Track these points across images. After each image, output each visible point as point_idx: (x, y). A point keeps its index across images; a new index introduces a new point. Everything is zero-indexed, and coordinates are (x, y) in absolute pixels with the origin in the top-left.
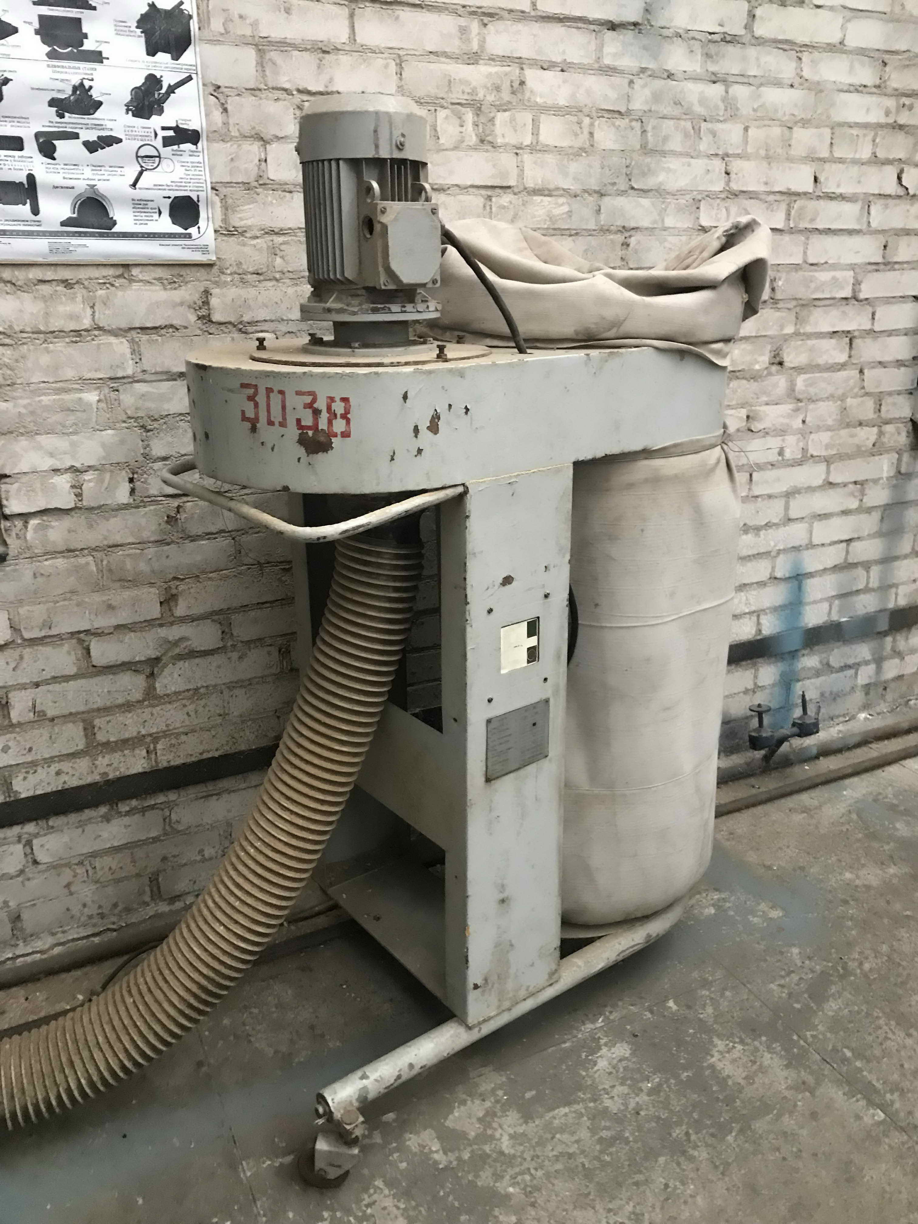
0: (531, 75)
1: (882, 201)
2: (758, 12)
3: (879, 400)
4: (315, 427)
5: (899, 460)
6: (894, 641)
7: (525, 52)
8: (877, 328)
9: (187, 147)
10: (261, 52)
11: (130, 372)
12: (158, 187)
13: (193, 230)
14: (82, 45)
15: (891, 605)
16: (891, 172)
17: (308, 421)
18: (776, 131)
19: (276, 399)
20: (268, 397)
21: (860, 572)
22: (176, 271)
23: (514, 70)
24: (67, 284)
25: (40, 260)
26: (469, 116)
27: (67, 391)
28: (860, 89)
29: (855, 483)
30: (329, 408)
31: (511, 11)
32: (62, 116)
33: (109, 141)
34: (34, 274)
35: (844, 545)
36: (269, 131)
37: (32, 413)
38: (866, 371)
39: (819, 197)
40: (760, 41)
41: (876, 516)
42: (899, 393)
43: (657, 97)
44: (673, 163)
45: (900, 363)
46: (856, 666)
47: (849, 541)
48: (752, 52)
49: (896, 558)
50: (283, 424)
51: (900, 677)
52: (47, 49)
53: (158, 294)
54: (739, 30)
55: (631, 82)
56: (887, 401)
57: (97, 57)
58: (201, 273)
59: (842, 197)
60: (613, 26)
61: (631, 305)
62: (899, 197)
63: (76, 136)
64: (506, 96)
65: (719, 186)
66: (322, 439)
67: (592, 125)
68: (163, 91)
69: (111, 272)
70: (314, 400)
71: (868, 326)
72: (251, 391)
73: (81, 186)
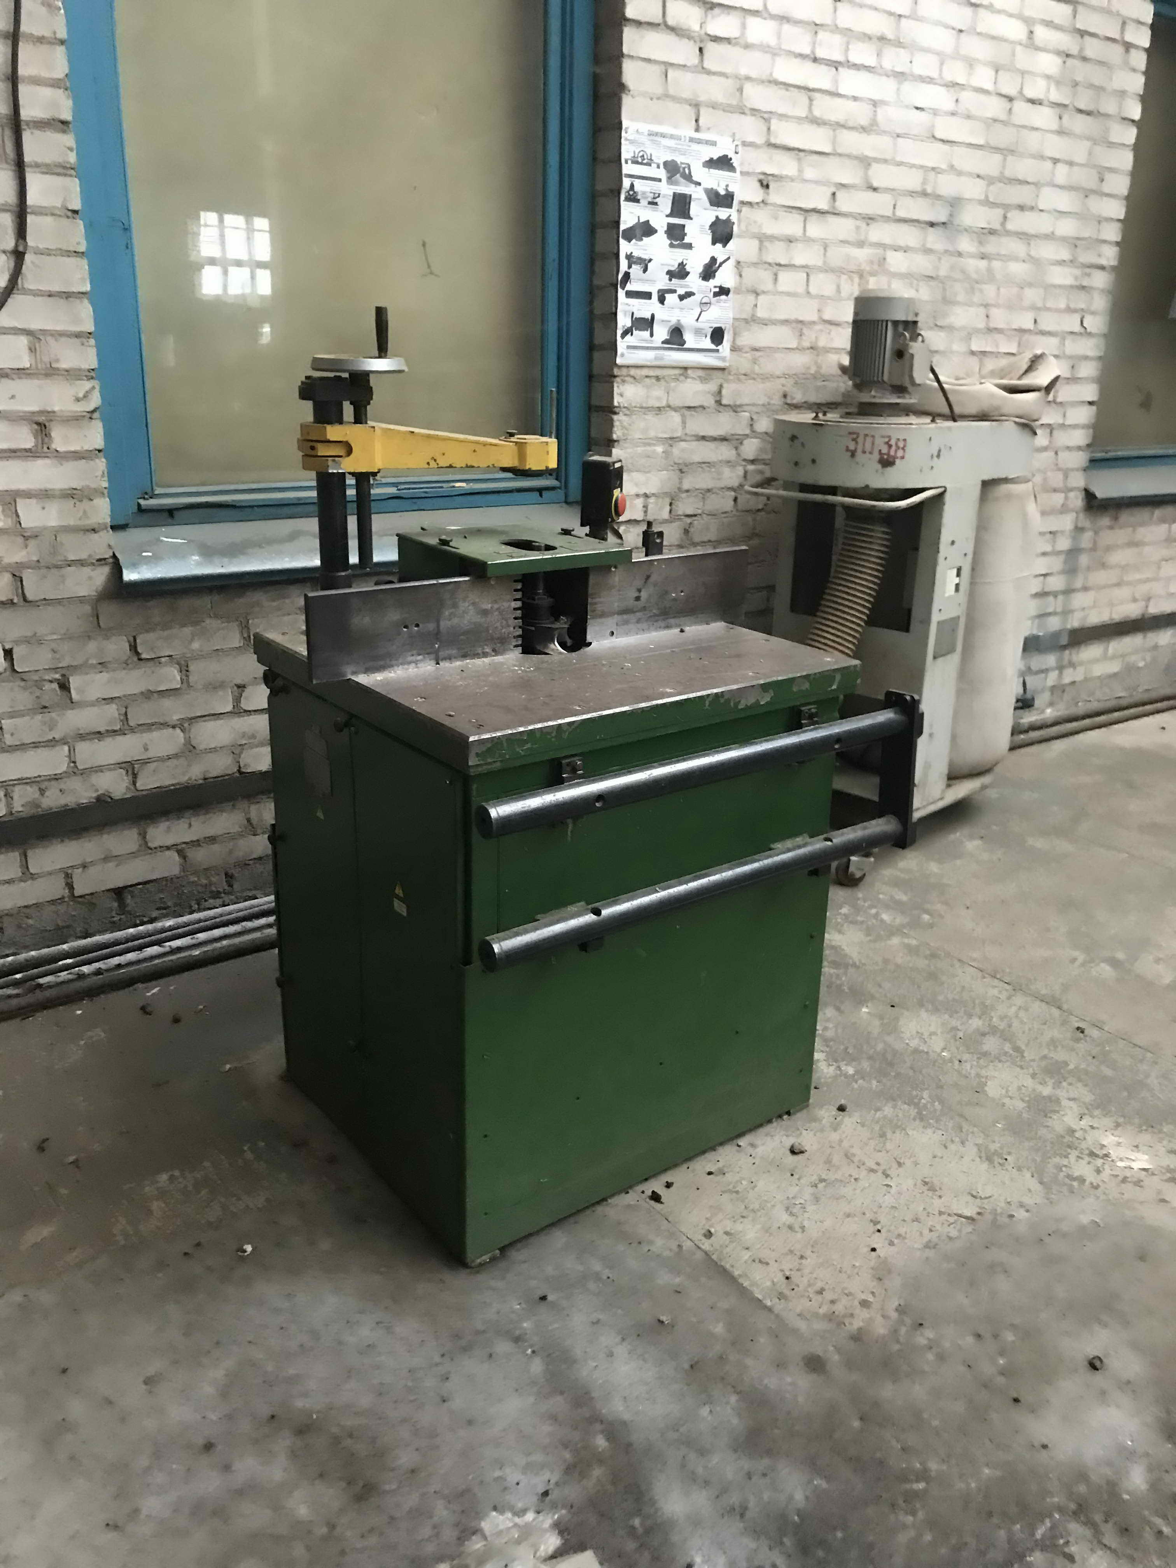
0: (891, 256)
1: (1072, 336)
2: (1009, 215)
3: (1066, 473)
4: (888, 454)
5: (1077, 518)
6: (1070, 654)
7: (887, 241)
8: (1067, 423)
9: (723, 297)
10: (761, 242)
11: (679, 434)
12: (708, 321)
13: (720, 347)
14: (683, 239)
15: (1069, 626)
16: (1077, 318)
17: (885, 451)
18: (1015, 290)
19: (869, 440)
20: (865, 440)
21: (1051, 599)
22: (708, 372)
23: (880, 251)
24: (658, 378)
25: (649, 364)
26: (856, 280)
27: (649, 445)
28: (1061, 263)
29: (1050, 532)
30: (896, 444)
31: (882, 216)
32: (670, 280)
33: (689, 294)
34: (645, 372)
35: (1042, 578)
36: (762, 287)
37: (632, 458)
38: (1059, 453)
39: (1037, 333)
40: (1008, 233)
41: (1062, 558)
42: (1077, 470)
43: (952, 268)
44: (958, 310)
45: (1079, 448)
46: (1045, 671)
47: (1045, 575)
48: (1004, 240)
49: (1074, 591)
50: (871, 453)
51: (1074, 683)
52: (669, 242)
53: (699, 387)
54: (997, 226)
55: (940, 259)
56: (1072, 475)
57: (689, 246)
58: (719, 374)
59: (1049, 334)
60: (932, 225)
61: (1005, 398)
62: (1081, 333)
63: (674, 291)
64: (876, 267)
65: (981, 325)
66: (891, 460)
67: (918, 285)
68: (717, 265)
69: (677, 372)
70: (890, 440)
71: (1061, 421)
72: (855, 436)
73: (674, 321)
